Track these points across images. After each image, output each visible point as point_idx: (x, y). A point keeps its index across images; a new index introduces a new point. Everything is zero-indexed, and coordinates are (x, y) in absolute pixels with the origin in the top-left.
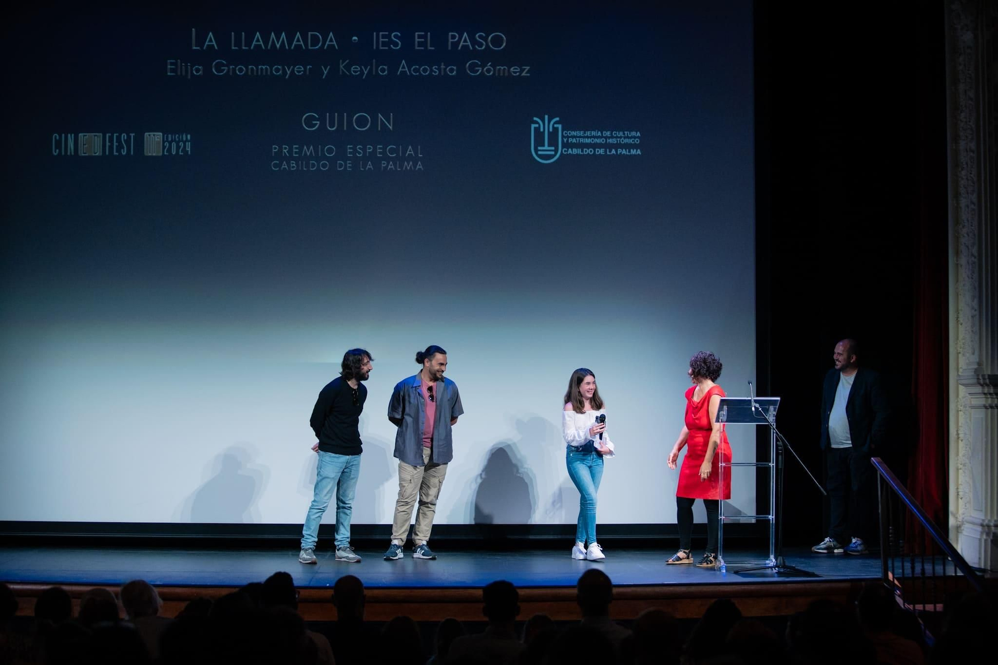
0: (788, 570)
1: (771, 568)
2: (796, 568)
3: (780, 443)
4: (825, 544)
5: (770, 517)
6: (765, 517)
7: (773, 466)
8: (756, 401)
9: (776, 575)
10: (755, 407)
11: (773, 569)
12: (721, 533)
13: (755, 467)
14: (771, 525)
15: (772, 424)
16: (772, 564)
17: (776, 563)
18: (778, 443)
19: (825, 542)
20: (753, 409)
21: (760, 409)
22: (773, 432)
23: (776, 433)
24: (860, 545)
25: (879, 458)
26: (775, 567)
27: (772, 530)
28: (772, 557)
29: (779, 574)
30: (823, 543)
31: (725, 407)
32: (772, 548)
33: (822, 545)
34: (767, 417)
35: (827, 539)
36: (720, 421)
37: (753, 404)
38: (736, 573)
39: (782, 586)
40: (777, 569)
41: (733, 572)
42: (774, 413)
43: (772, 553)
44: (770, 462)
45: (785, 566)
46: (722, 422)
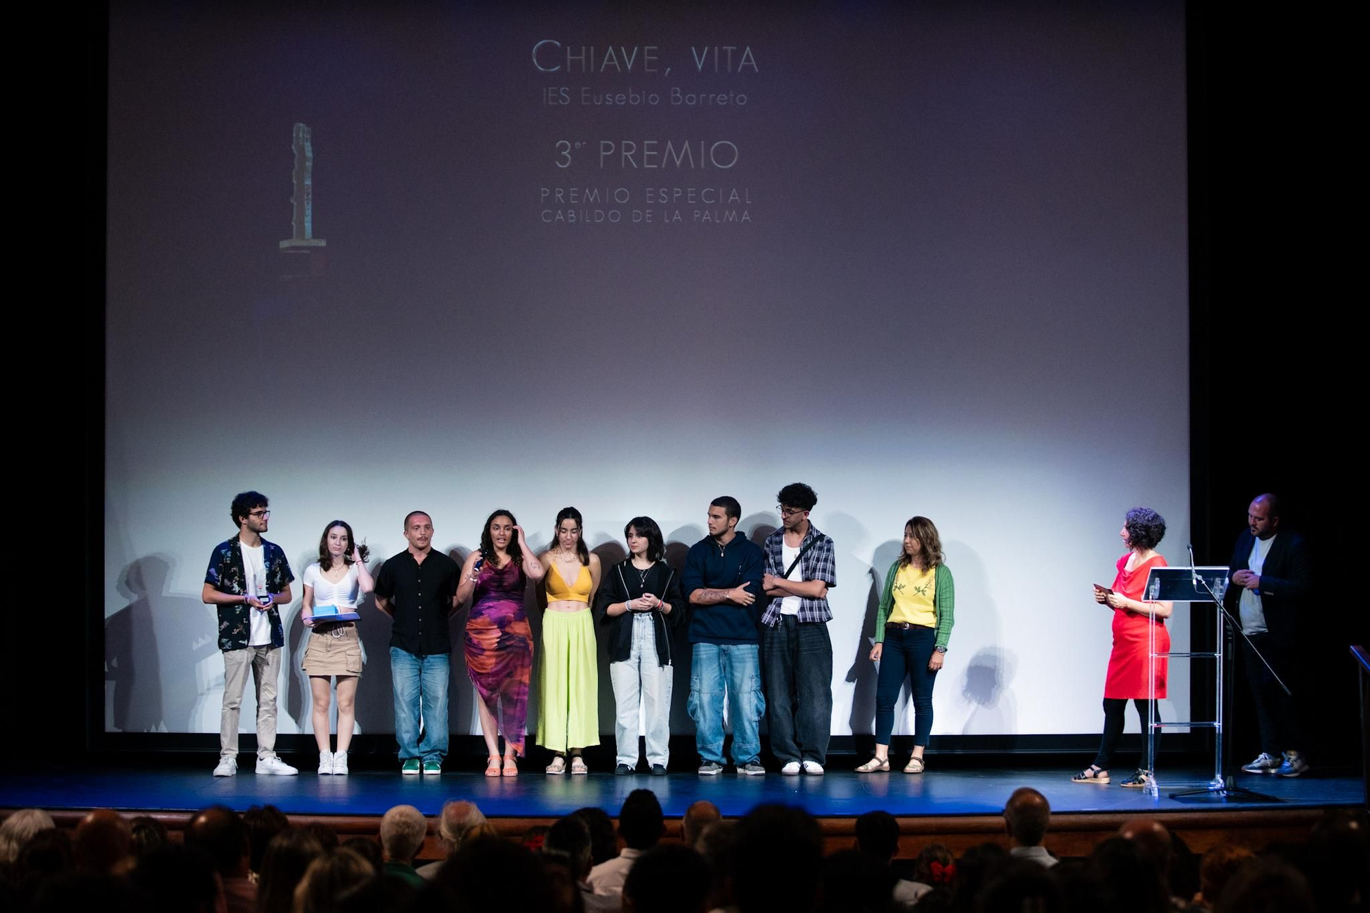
0: (1241, 793)
1: (1218, 791)
2: (1250, 791)
3: (1230, 627)
4: (1259, 762)
5: (1216, 724)
6: (1210, 724)
7: (1220, 657)
8: (1198, 572)
9: (1224, 800)
10: (1197, 579)
11: (1221, 792)
12: (1151, 744)
13: (1189, 658)
14: (1217, 736)
15: (1218, 601)
16: (1218, 786)
17: (1225, 785)
18: (1227, 627)
19: (1259, 759)
20: (1195, 582)
21: (1204, 582)
22: (1220, 612)
23: (1224, 612)
24: (1295, 761)
25: (1361, 647)
26: (1222, 790)
27: (1219, 742)
28: (1218, 777)
29: (1228, 798)
30: (1256, 761)
31: (1157, 580)
32: (1218, 765)
33: (1256, 764)
34: (1212, 593)
35: (1261, 756)
36: (1150, 597)
37: (1195, 575)
38: (1172, 797)
39: (1234, 814)
40: (1225, 792)
41: (1168, 796)
42: (1221, 587)
43: (1219, 771)
44: (1215, 652)
45: (1235, 789)
46: (1153, 599)
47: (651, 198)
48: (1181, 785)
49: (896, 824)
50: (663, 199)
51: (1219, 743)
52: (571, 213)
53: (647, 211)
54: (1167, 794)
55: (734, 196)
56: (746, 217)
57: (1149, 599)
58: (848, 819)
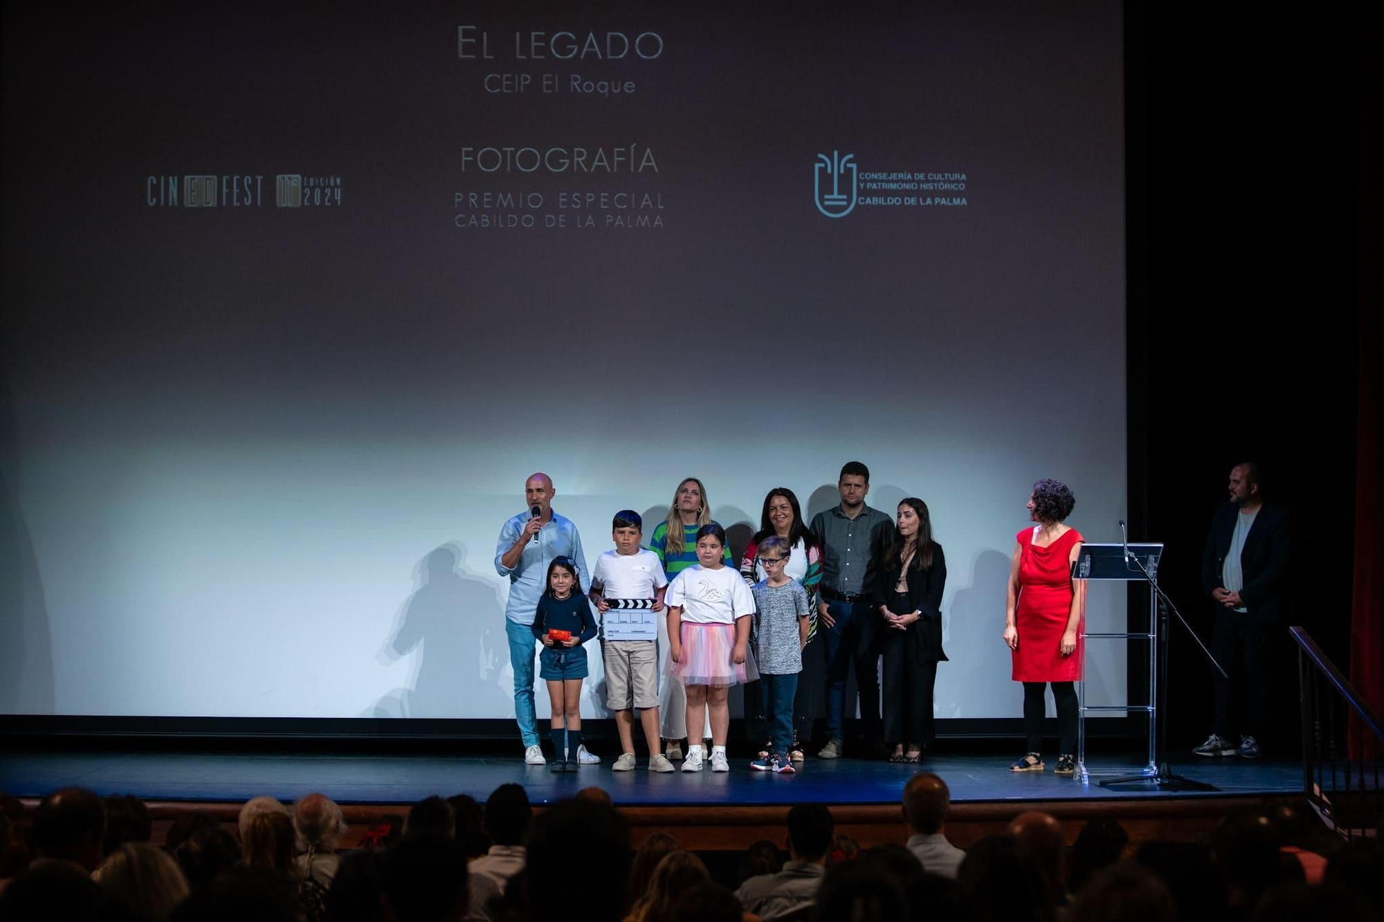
0: (1175, 781)
1: (1151, 778)
2: (1186, 778)
3: (1164, 606)
4: (1210, 744)
5: (1150, 708)
6: (1144, 709)
7: (1153, 638)
9: (1158, 788)
10: (1129, 557)
11: (1154, 779)
12: (1082, 729)
13: (1126, 639)
14: (1150, 720)
15: (1152, 580)
16: (1152, 773)
17: (1159, 772)
18: (1161, 606)
19: (1209, 741)
20: (1127, 559)
21: (1136, 560)
22: (1154, 591)
23: (1158, 592)
24: (1254, 745)
25: (1301, 627)
26: (1156, 777)
27: (1153, 726)
28: (1152, 763)
29: (1162, 786)
30: (1207, 743)
31: (1088, 557)
32: (1152, 752)
33: (1206, 746)
34: (1145, 571)
35: (1213, 737)
37: (1127, 552)
38: (1103, 784)
39: (1168, 803)
40: (1159, 779)
41: (1099, 784)
42: (1154, 564)
43: (1152, 758)
44: (1149, 632)
45: (1170, 776)
46: (1083, 577)
48: (1115, 772)
51: (1153, 728)
54: (1098, 782)
57: (1078, 577)
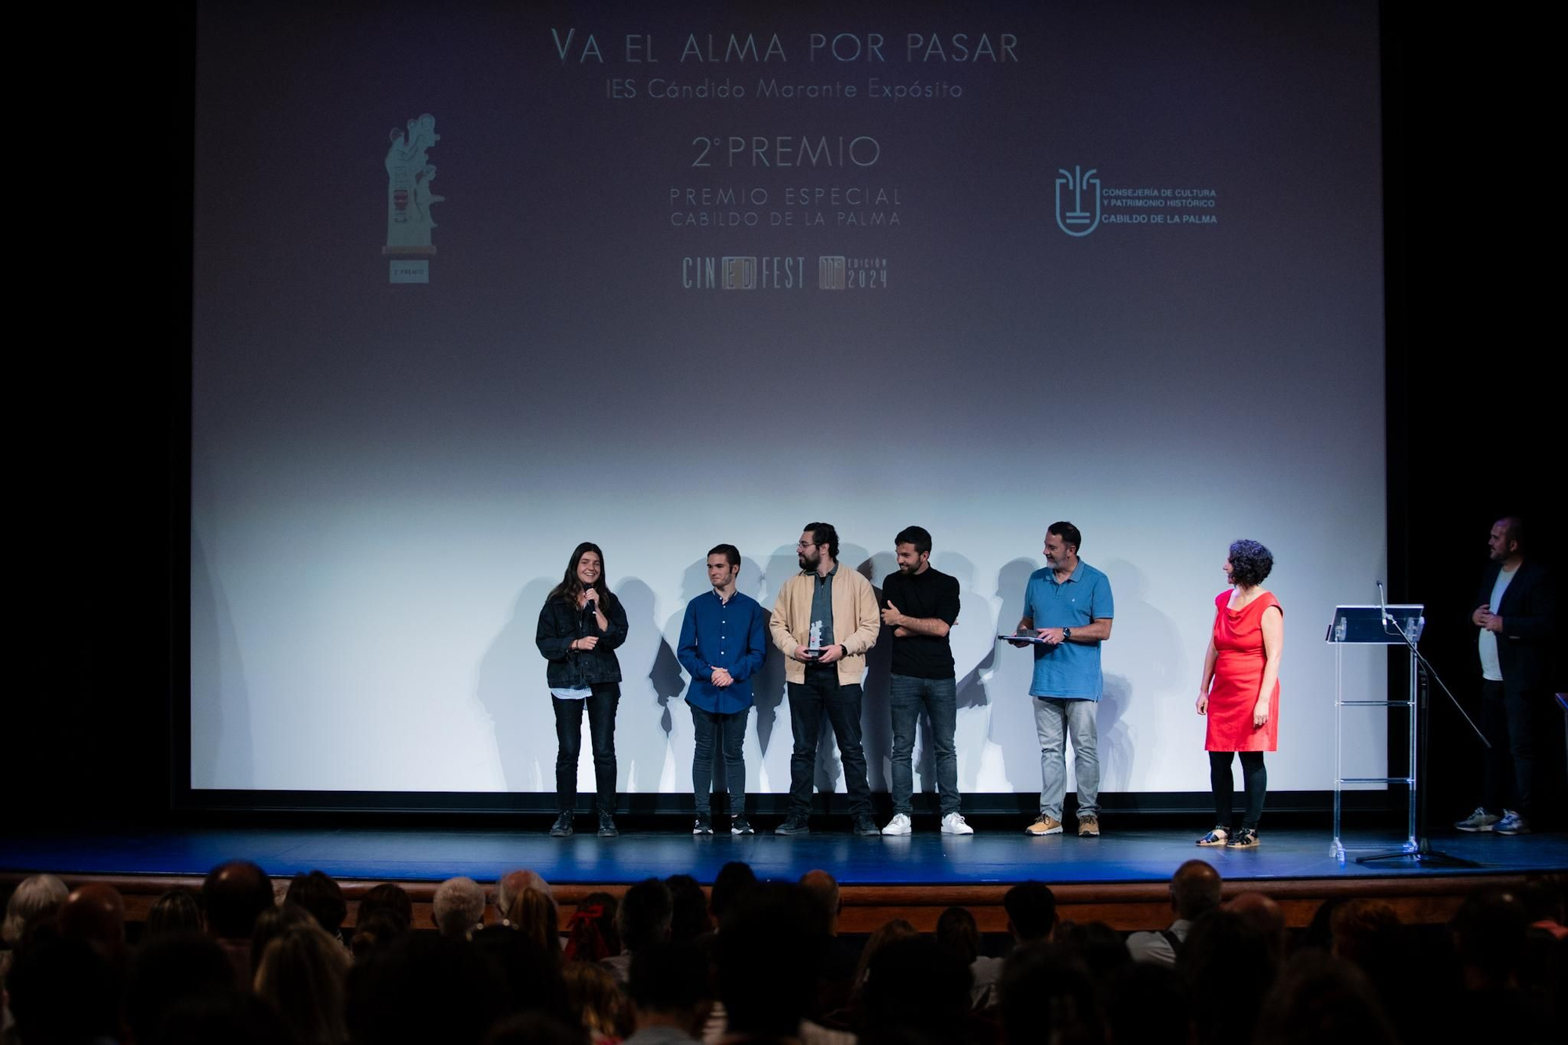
0: (1436, 858)
1: (1411, 854)
2: (1447, 854)
3: (1424, 672)
4: (1473, 818)
5: (1410, 780)
6: (1403, 780)
7: (1413, 705)
8: (1388, 611)
9: (1418, 865)
10: (1387, 619)
11: (1414, 856)
12: (1338, 803)
13: (1386, 707)
14: (1410, 793)
15: (1412, 644)
16: (1411, 849)
17: (1419, 848)
18: (1421, 672)
19: (1474, 816)
20: (1385, 622)
21: (1395, 622)
22: (1414, 656)
23: (1418, 657)
24: (1515, 820)
26: (1416, 853)
27: (1412, 799)
28: (1412, 839)
29: (1422, 863)
31: (1344, 620)
32: (1412, 826)
33: (1470, 821)
34: (1404, 634)
35: (1478, 811)
36: (1336, 639)
37: (1385, 615)
38: (1360, 862)
39: (1426, 881)
40: (1419, 856)
41: (1355, 861)
42: (1414, 628)
43: (1412, 833)
44: (1409, 700)
45: (1430, 853)
46: (1339, 641)
47: (790, 200)
48: (1373, 849)
49: (1049, 891)
50: (804, 200)
51: (1413, 801)
52: (704, 216)
53: (787, 213)
54: (1354, 859)
55: (881, 197)
56: (895, 218)
57: (1334, 641)
58: (995, 887)
